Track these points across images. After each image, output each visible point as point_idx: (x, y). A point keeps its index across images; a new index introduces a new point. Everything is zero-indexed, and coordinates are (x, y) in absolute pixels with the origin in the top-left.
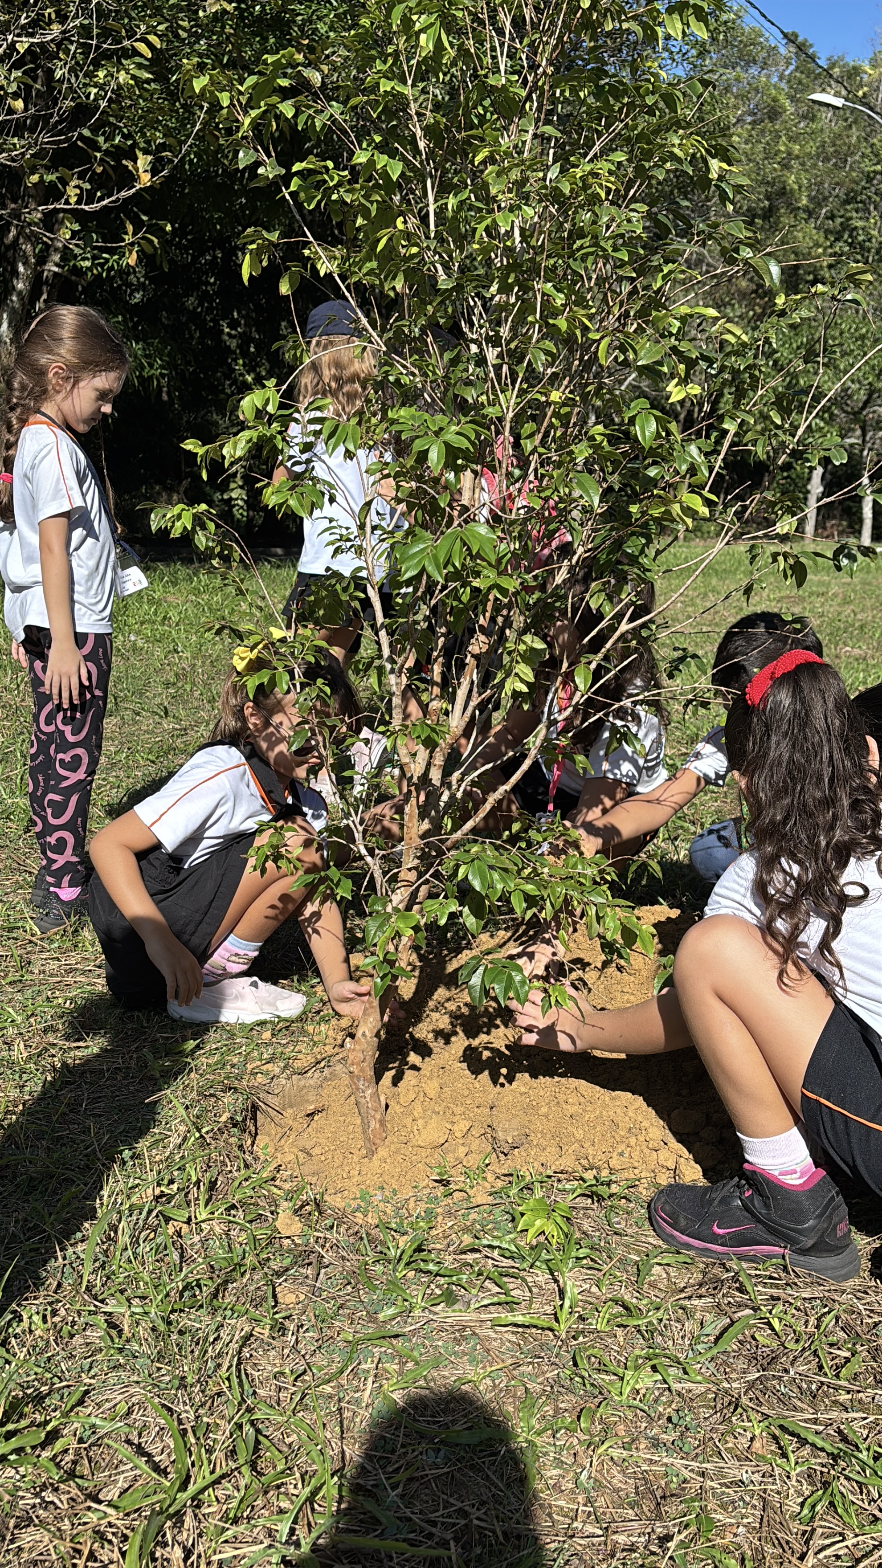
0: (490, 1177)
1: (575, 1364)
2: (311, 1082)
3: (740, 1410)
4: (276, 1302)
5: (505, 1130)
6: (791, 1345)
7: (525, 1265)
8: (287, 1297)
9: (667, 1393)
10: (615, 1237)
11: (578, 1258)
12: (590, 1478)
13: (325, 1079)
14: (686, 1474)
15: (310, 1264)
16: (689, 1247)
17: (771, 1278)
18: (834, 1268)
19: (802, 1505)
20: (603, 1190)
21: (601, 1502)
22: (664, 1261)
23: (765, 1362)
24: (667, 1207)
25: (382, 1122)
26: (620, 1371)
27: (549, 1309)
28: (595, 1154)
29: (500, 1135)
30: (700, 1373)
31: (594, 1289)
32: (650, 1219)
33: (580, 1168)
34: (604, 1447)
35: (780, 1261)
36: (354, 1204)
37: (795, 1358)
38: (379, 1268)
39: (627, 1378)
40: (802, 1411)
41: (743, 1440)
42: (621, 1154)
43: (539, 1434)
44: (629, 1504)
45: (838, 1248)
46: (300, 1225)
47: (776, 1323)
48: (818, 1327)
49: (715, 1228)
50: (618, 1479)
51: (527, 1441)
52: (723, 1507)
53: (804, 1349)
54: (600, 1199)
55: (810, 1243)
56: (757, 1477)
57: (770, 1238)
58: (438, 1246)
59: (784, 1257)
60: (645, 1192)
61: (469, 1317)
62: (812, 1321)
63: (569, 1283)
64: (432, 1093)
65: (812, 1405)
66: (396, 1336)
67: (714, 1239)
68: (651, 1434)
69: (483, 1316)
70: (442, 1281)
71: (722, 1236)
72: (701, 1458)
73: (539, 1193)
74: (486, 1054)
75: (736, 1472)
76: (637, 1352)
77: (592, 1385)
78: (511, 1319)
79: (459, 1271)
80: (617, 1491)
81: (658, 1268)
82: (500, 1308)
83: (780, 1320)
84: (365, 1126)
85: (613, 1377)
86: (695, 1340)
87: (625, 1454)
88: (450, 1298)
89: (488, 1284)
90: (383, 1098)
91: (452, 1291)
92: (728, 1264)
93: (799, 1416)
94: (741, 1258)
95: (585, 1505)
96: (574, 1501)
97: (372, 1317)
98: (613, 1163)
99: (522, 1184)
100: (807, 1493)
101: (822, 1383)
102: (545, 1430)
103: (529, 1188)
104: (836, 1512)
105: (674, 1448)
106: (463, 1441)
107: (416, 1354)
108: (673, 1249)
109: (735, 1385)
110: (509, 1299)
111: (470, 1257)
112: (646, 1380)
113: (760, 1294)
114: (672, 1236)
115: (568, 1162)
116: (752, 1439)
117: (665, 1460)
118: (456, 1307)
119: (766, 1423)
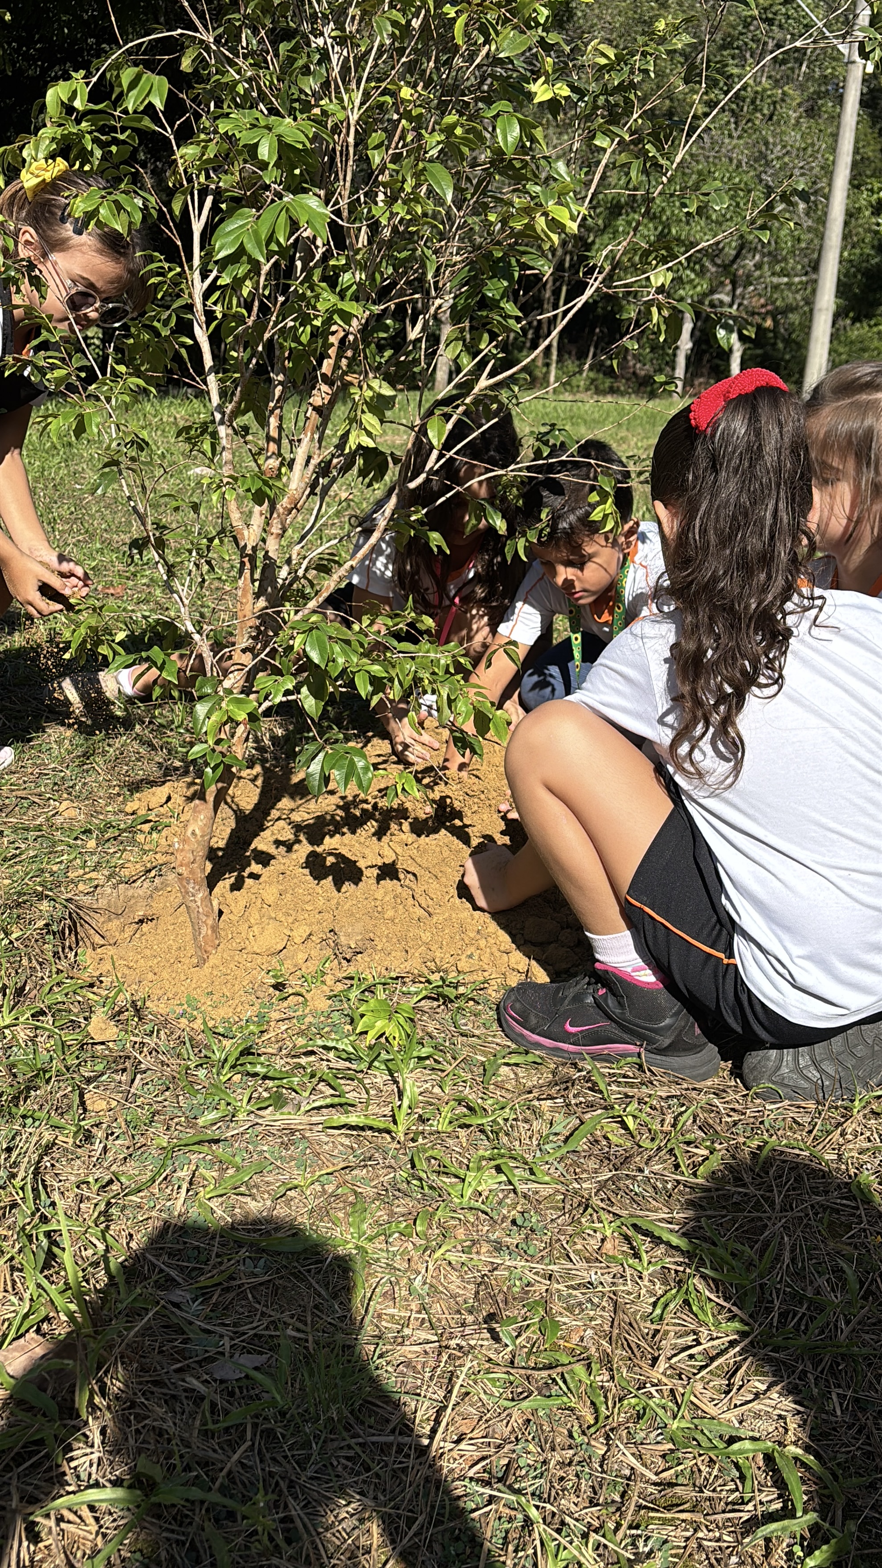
0: (329, 979)
1: (413, 1166)
2: (140, 892)
3: (590, 1210)
4: (85, 1110)
5: (348, 935)
6: (647, 1144)
7: (363, 1066)
8: (96, 1102)
9: (512, 1195)
10: (460, 1039)
11: (420, 1059)
12: (425, 1283)
13: (156, 889)
14: (530, 1276)
15: (124, 1070)
16: (538, 1046)
17: (625, 1076)
18: (693, 1067)
19: (655, 1304)
20: (450, 992)
21: (436, 1308)
22: (512, 1061)
23: (618, 1162)
24: (518, 1005)
25: (215, 929)
26: (462, 1172)
27: (387, 1111)
28: (443, 957)
29: (343, 940)
30: (548, 1174)
31: (437, 1090)
32: (499, 1020)
33: (426, 972)
34: (442, 1251)
35: (635, 1059)
36: (179, 1010)
37: (650, 1158)
38: (202, 1073)
39: (468, 1180)
40: (656, 1211)
41: (592, 1242)
42: (470, 956)
43: (370, 1239)
44: (466, 1309)
45: (696, 1046)
46: (115, 1029)
47: (630, 1122)
48: (674, 1126)
49: (568, 1026)
50: (454, 1284)
51: (357, 1247)
52: (570, 1309)
53: (659, 1149)
54: (447, 1000)
55: (667, 1042)
56: (608, 1278)
57: (626, 1036)
58: (270, 1050)
59: (639, 1055)
60: (494, 994)
61: (298, 1120)
62: (669, 1119)
63: (409, 1083)
64: (270, 900)
65: (667, 1204)
66: (216, 1141)
67: (566, 1037)
68: (493, 1237)
69: (315, 1119)
70: (270, 1084)
71: (575, 1035)
72: (547, 1261)
73: (381, 995)
74: (330, 860)
75: (585, 1274)
76: (481, 1152)
77: (431, 1187)
78: (343, 1119)
79: (289, 1074)
80: (454, 1296)
81: (506, 1069)
82: (334, 1111)
83: (635, 1117)
84: (196, 932)
85: (454, 1180)
86: (544, 1140)
87: (464, 1257)
88: (278, 1101)
89: (322, 1086)
90: (215, 903)
91: (282, 1094)
92: (580, 1064)
93: (653, 1216)
94: (596, 1057)
95: (419, 1312)
96: (407, 1308)
97: (191, 1122)
98: (461, 965)
99: (363, 987)
100: (660, 1292)
101: (678, 1182)
102: (378, 1235)
103: (370, 990)
104: (691, 1311)
105: (520, 1251)
106: (286, 1249)
107: (238, 1159)
108: (521, 1050)
109: (584, 1186)
110: (343, 1100)
111: (303, 1061)
112: (489, 1182)
113: (614, 1092)
114: (522, 1036)
115: (414, 965)
116: (603, 1241)
117: (508, 1263)
118: (285, 1110)
119: (618, 1223)
